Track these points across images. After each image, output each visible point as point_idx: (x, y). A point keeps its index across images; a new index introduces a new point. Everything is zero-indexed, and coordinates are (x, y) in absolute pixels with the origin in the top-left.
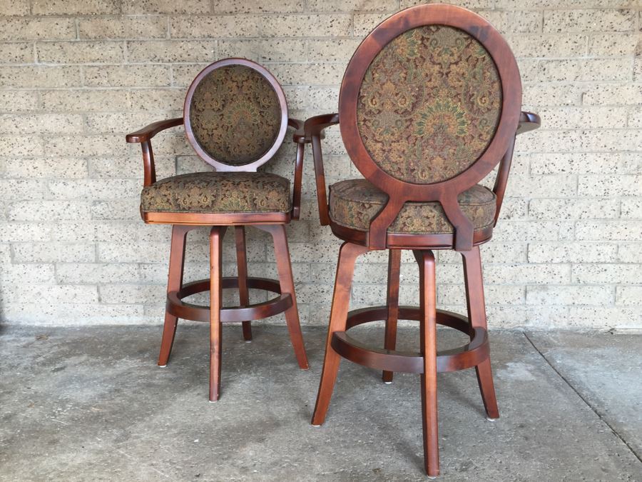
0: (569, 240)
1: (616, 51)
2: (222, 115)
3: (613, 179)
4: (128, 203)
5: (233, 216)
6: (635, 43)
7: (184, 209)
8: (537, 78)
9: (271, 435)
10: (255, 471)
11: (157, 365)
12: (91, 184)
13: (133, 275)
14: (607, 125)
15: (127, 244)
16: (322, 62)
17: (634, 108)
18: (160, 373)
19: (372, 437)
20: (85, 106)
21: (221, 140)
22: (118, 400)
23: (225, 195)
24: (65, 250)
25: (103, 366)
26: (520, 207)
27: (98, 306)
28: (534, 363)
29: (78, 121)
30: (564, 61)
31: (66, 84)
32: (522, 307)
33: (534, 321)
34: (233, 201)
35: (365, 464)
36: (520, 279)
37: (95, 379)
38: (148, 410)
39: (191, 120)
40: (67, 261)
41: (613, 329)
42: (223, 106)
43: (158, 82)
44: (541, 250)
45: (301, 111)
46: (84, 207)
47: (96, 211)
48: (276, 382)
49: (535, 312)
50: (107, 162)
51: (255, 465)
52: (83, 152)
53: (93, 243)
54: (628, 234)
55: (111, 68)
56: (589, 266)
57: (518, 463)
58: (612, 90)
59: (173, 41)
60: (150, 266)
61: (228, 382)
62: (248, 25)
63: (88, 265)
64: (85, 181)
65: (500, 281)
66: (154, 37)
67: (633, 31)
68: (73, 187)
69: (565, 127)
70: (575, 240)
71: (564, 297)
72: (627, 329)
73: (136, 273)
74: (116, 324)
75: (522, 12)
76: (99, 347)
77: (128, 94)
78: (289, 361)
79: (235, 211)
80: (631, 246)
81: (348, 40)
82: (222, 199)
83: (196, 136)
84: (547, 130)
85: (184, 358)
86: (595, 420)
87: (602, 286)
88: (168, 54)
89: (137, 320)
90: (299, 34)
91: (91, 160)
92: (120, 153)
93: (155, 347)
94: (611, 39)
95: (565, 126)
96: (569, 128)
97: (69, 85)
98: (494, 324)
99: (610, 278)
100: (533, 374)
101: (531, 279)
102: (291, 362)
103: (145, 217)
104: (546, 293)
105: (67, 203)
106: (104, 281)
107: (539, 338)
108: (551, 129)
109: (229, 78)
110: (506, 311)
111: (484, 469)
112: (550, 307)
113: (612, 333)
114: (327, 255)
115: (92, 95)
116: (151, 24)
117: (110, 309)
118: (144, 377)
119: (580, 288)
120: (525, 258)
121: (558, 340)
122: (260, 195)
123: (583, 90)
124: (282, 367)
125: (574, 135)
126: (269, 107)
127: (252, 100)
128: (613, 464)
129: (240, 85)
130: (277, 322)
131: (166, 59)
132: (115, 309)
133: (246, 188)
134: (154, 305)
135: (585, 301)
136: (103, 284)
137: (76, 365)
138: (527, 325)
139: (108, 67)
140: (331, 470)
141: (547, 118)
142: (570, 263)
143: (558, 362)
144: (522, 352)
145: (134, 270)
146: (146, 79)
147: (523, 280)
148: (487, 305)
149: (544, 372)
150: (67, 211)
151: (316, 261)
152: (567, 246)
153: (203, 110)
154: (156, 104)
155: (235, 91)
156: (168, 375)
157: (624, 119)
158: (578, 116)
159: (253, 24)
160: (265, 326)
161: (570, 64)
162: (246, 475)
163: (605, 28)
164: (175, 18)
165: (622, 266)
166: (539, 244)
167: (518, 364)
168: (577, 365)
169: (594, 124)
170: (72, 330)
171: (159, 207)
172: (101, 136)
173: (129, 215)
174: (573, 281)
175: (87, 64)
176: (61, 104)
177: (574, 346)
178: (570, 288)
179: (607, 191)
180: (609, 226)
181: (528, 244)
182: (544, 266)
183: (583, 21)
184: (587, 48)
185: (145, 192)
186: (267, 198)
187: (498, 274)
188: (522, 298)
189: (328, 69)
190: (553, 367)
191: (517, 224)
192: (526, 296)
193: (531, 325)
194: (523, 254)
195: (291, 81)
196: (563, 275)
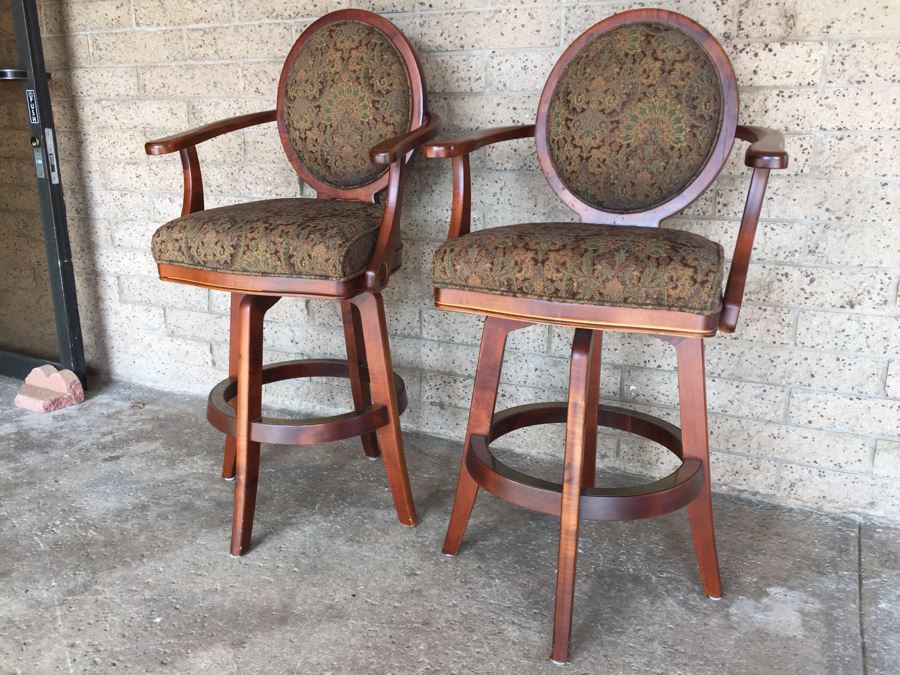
2: (319, 107)
5: (261, 280)
20: (189, 88)
21: (318, 148)
22: (130, 524)
23: (248, 246)
25: (164, 463)
27: (212, 371)
28: (827, 597)
29: (182, 111)
31: (168, 58)
32: (865, 478)
33: (888, 507)
34: (260, 257)
36: (866, 424)
37: (137, 482)
38: (149, 549)
40: (178, 306)
42: (321, 91)
43: (276, 50)
45: (477, 94)
48: (349, 540)
49: (892, 492)
55: (219, 31)
63: (200, 314)
65: (822, 423)
77: (240, 70)
82: (245, 253)
88: (288, 6)
97: (171, 59)
98: (804, 499)
106: (218, 338)
110: (830, 478)
115: (197, 73)
120: (881, 385)
122: (300, 250)
126: (388, 92)
127: (362, 81)
129: (346, 56)
131: (286, 14)
133: (281, 237)
136: (219, 343)
137: (136, 455)
138: (871, 512)
139: (215, 29)
143: (885, 605)
144: (824, 569)
146: (262, 46)
147: (872, 428)
149: (832, 622)
155: (338, 66)
167: (791, 593)
176: (164, 86)
181: (889, 362)
186: (310, 256)
187: (819, 410)
188: (866, 460)
189: (523, 18)
190: (861, 616)
191: (867, 320)
192: (874, 459)
193: (880, 513)
194: (876, 379)
195: (463, 42)
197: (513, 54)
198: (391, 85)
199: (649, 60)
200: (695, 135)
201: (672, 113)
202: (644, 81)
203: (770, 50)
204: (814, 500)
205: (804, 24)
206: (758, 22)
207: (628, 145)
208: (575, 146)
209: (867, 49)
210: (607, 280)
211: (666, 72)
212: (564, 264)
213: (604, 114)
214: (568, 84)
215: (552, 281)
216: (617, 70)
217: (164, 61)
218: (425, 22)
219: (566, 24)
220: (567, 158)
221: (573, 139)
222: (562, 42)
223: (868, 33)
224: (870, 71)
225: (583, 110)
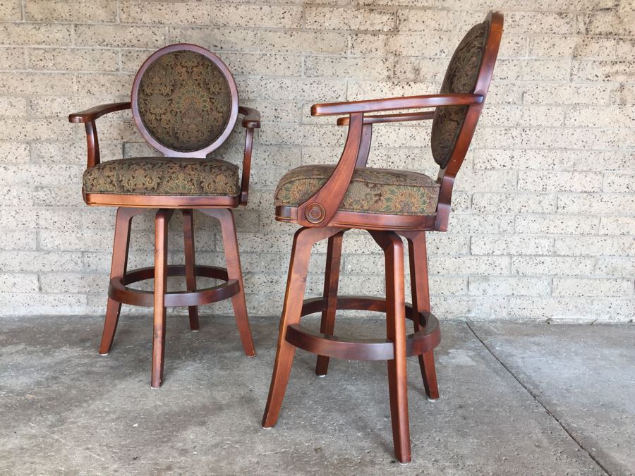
0: (509, 233)
1: (555, 53)
2: (171, 100)
3: (551, 176)
4: (72, 190)
5: (179, 198)
6: (573, 46)
7: (128, 191)
9: (213, 418)
10: (195, 453)
11: (98, 353)
12: (33, 169)
13: (76, 264)
14: (546, 123)
15: (70, 231)
16: (273, 53)
17: (571, 108)
18: (100, 361)
19: (315, 418)
20: (29, 88)
21: (170, 125)
22: (55, 387)
23: (171, 177)
24: (4, 237)
25: (41, 354)
26: (464, 200)
27: (38, 295)
28: (474, 350)
29: (21, 104)
30: (506, 60)
31: (10, 66)
32: (465, 298)
33: (476, 311)
34: (179, 184)
35: (307, 444)
36: (463, 270)
37: (33, 367)
38: (86, 396)
39: (138, 105)
40: (7, 248)
41: (550, 319)
42: (172, 91)
43: (106, 66)
44: (483, 243)
45: (252, 100)
46: (25, 193)
47: (38, 197)
48: (221, 369)
49: (478, 303)
50: (50, 147)
51: (195, 447)
52: (25, 136)
53: (35, 230)
54: (564, 228)
55: (57, 51)
56: (527, 258)
57: (455, 441)
58: (551, 89)
59: (123, 25)
60: (95, 255)
61: (172, 369)
62: (200, 13)
63: (28, 253)
64: (27, 166)
65: (443, 272)
66: (103, 21)
67: (571, 34)
68: (14, 172)
69: (507, 125)
70: (515, 233)
71: (504, 288)
72: (562, 319)
73: (79, 262)
74: (57, 314)
75: (468, 12)
76: (38, 336)
77: (74, 78)
78: (236, 349)
79: (181, 194)
80: (567, 240)
81: (300, 32)
82: (168, 182)
83: (144, 121)
84: (490, 127)
85: (127, 347)
86: (531, 401)
87: (540, 278)
88: (117, 39)
89: (79, 310)
90: (251, 24)
91: (33, 145)
92: (65, 138)
93: (97, 336)
94: (550, 41)
95: (506, 123)
96: (510, 125)
97: (13, 67)
99: (547, 269)
100: (473, 360)
101: (473, 270)
102: (238, 350)
103: (87, 198)
104: (487, 284)
105: (8, 188)
106: (45, 269)
107: (480, 327)
108: (493, 126)
109: (178, 64)
110: (450, 301)
111: (422, 447)
112: (491, 298)
113: (549, 323)
114: (276, 245)
115: (37, 78)
116: (100, 8)
117: (51, 298)
118: (84, 365)
119: (519, 279)
120: (468, 250)
121: (498, 329)
122: (208, 179)
123: (524, 90)
124: (228, 355)
125: (515, 132)
126: (219, 93)
127: (202, 85)
128: (546, 440)
129: (190, 70)
131: (115, 44)
132: (56, 298)
133: (193, 171)
134: (97, 294)
135: (524, 292)
136: (45, 273)
137: (12, 353)
138: (469, 315)
139: (54, 50)
140: (273, 450)
141: (490, 115)
142: (510, 255)
143: (498, 349)
144: (464, 340)
145: (77, 259)
146: (94, 63)
147: (466, 272)
148: (432, 295)
149: (483, 358)
150: (7, 197)
151: (265, 251)
152: (508, 239)
153: (152, 94)
154: (104, 88)
155: (185, 76)
156: (109, 363)
157: (562, 118)
158: (519, 114)
159: (205, 12)
160: (213, 316)
161: (512, 64)
162: (185, 456)
163: (545, 30)
164: (125, 2)
165: (558, 258)
166: (481, 237)
167: (459, 351)
168: (515, 352)
169: (534, 123)
170: (11, 320)
171: (102, 189)
172: (45, 120)
173: (73, 201)
174: (513, 273)
175: (33, 46)
176: (4, 86)
177: (513, 334)
178: (509, 279)
179: (545, 187)
180: (547, 220)
181: (471, 237)
182: (486, 258)
183: (524, 22)
184: (528, 48)
185: (87, 173)
186: (214, 182)
187: (442, 265)
188: (465, 288)
189: (280, 60)
190: (493, 354)
191: (461, 217)
192: (468, 287)
193: (473, 315)
194: (466, 246)
195: (243, 70)
196: (503, 266)
197: (274, 79)
198: (220, 89)
203: (410, 85)
205: (423, 73)
206: (403, 71)
217: (6, 68)
222: (303, 74)
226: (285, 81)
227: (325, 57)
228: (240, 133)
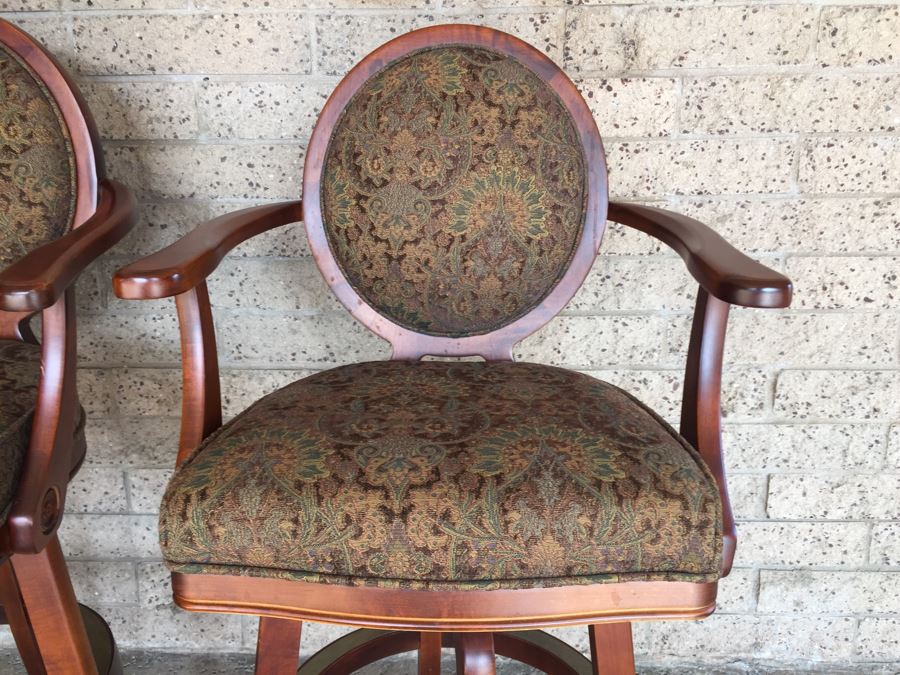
0: (872, 468)
8: (812, 56)
26: (753, 386)
30: (887, 7)
32: (748, 617)
33: (776, 646)
44: (801, 491)
45: (186, 143)
49: (779, 628)
69: (881, 190)
70: (885, 467)
71: (849, 597)
84: (833, 196)
95: (879, 187)
96: (888, 191)
98: (681, 653)
101: (772, 554)
104: (805, 590)
108: (842, 192)
112: (814, 618)
119: (888, 577)
120: (762, 506)
130: (167, 645)
138: (757, 655)
141: (833, 164)
142: (867, 518)
152: (866, 482)
166: (796, 476)
174: (872, 562)
178: (865, 577)
181: (769, 478)
182: (808, 526)
188: (750, 598)
189: (249, 29)
191: (743, 430)
192: (758, 595)
193: (767, 654)
194: (756, 499)
195: (152, 62)
196: (850, 546)
197: (238, 84)
198: (30, 136)
199: (481, 106)
200: (559, 221)
201: (524, 187)
202: (478, 139)
203: (609, 89)
204: (691, 652)
205: (648, 53)
206: (590, 49)
207: (463, 238)
208: (377, 239)
209: (730, 89)
210: (534, 539)
211: (508, 124)
212: (446, 516)
213: (419, 188)
214: (353, 139)
215: (426, 551)
216: (432, 120)
218: (82, 28)
219: (319, 41)
220: (365, 258)
221: (373, 228)
222: (315, 68)
223: (730, 68)
224: (735, 118)
225: (385, 183)
226: (268, 87)
227: (373, 18)
228: (164, 227)
